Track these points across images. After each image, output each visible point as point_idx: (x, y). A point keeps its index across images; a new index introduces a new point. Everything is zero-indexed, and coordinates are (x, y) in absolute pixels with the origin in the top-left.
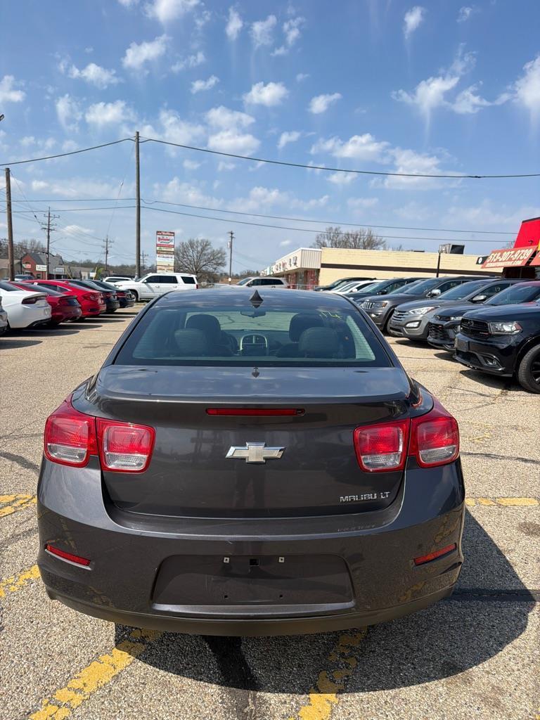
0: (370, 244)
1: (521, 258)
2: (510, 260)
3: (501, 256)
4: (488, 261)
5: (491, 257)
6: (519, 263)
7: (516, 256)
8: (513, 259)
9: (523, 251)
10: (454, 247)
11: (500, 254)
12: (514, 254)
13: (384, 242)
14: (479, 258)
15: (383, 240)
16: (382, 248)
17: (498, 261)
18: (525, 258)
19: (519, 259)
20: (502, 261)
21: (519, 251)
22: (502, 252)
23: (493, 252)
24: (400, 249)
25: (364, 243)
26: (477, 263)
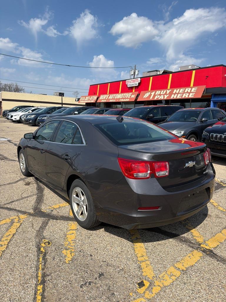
0: (17, 90)
1: (93, 99)
2: (89, 100)
3: (85, 98)
4: (80, 100)
5: (81, 99)
6: (93, 101)
7: (91, 98)
8: (90, 100)
9: (93, 97)
10: (60, 93)
11: (84, 98)
12: (90, 98)
13: (24, 89)
14: (76, 99)
15: (23, 89)
16: (23, 92)
17: (84, 100)
18: (95, 99)
19: (92, 100)
20: (86, 100)
21: (92, 97)
22: (85, 97)
23: (82, 97)
24: (31, 93)
25: (14, 89)
26: (76, 101)
